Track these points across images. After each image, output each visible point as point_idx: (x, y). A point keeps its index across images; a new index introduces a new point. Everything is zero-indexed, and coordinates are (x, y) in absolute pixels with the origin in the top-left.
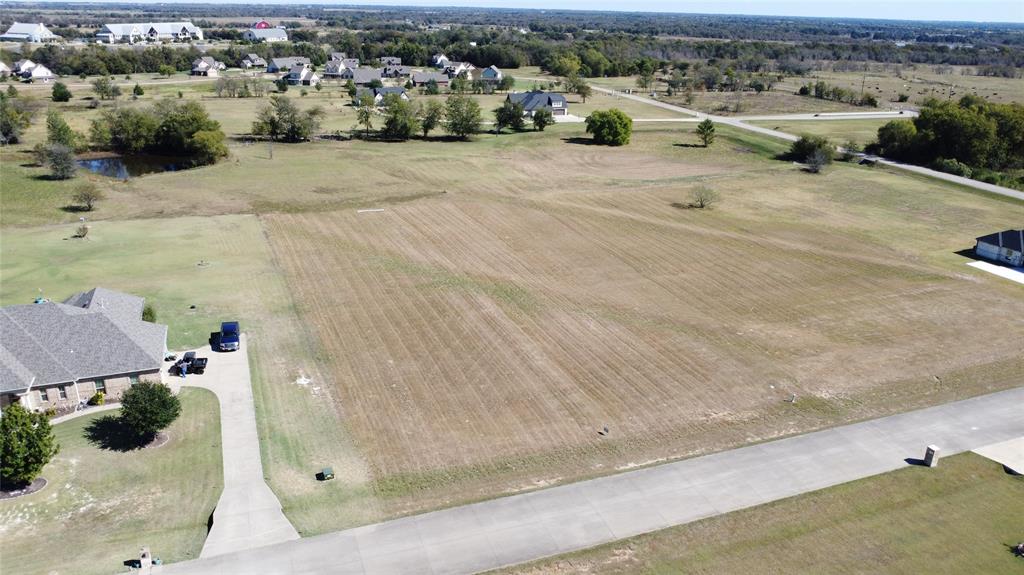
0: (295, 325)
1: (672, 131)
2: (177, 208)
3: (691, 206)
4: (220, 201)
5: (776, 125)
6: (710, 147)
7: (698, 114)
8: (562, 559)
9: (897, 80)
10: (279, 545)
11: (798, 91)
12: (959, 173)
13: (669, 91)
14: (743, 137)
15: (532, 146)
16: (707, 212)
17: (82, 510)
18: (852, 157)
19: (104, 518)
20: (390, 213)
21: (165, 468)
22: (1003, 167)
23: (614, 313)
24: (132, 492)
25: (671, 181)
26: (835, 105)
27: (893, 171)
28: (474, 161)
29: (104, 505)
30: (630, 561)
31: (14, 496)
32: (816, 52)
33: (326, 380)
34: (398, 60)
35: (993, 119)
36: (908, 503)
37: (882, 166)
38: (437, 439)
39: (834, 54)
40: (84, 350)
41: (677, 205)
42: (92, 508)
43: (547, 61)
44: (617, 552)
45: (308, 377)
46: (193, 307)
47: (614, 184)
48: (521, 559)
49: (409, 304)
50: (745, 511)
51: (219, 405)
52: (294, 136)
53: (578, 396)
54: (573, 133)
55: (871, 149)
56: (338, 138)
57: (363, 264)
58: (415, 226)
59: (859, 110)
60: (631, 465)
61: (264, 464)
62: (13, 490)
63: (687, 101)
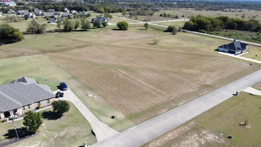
0: (78, 82)
1: (136, 26)
2: (18, 54)
3: (153, 44)
4: (30, 51)
5: (159, 24)
6: (147, 29)
7: (140, 22)
8: (181, 126)
9: (179, 12)
10: (115, 135)
11: (160, 15)
12: (204, 33)
13: (130, 16)
14: (154, 27)
15: (104, 31)
16: (157, 45)
17: (55, 136)
18: (180, 30)
19: (63, 137)
20: (81, 51)
21: (71, 122)
22: (212, 31)
23: (153, 70)
24: (66, 130)
25: (144, 38)
26: (169, 18)
27: (191, 33)
28: (92, 36)
29: (61, 134)
30: (194, 124)
31: (33, 136)
32: (157, 5)
33: (96, 94)
34: (54, 10)
35: (209, 20)
36: (238, 103)
37: (188, 32)
38: (134, 105)
39: (162, 6)
40: (33, 94)
41: (149, 44)
42: (58, 136)
43: (95, 9)
44: (190, 123)
45: (91, 94)
46: (46, 80)
47: (131, 40)
48: (173, 128)
49: (103, 73)
50: (210, 110)
51: (73, 104)
52: (39, 32)
53: (158, 90)
54: (113, 28)
55: (183, 28)
56: (51, 32)
57: (83, 64)
58: (90, 54)
59: (175, 19)
60: (180, 104)
61: (96, 117)
62: (32, 135)
63: (136, 18)
